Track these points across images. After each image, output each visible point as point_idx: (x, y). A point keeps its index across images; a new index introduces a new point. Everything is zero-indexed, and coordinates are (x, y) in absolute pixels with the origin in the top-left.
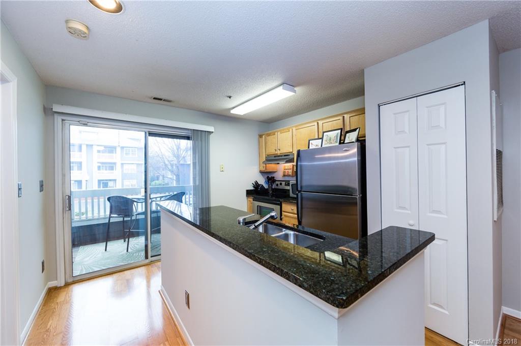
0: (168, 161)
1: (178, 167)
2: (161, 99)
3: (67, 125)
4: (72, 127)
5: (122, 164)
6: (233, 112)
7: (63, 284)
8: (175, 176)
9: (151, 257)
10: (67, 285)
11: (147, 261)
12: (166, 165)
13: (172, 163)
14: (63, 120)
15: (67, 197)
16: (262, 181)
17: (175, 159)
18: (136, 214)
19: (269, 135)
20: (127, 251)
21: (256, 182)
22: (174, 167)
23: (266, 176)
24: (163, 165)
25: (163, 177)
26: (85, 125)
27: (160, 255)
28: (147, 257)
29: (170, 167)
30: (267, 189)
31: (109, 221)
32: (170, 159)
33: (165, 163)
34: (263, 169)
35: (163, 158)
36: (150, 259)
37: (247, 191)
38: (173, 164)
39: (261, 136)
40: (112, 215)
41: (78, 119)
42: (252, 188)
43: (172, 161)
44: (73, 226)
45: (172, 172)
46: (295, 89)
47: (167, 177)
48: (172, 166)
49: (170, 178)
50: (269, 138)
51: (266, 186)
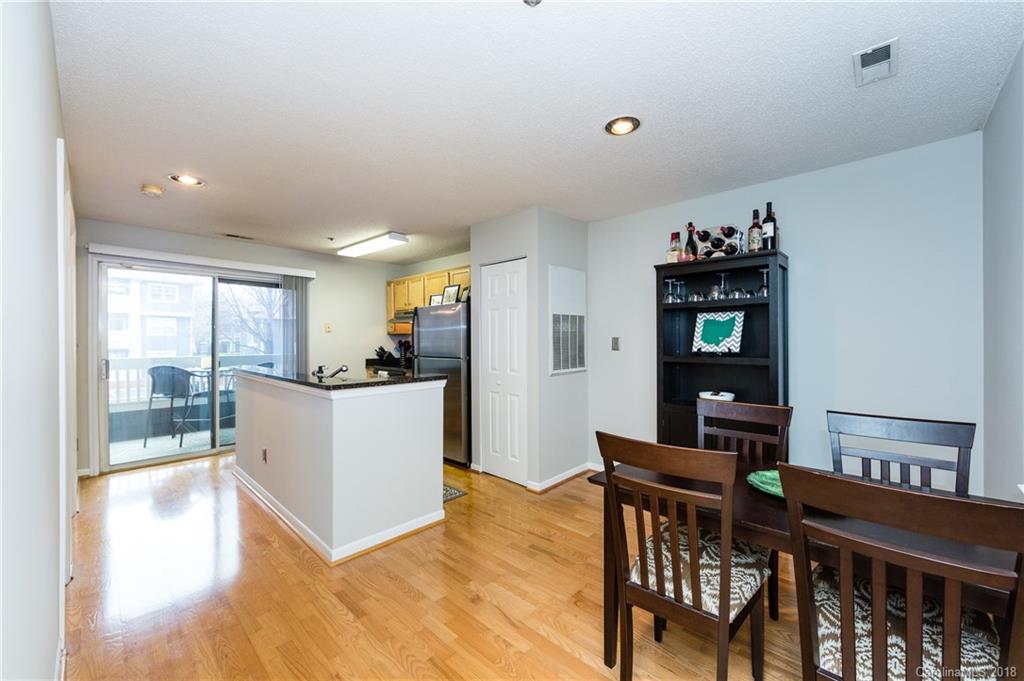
0: (249, 313)
1: (269, 325)
2: (237, 237)
3: (104, 267)
4: (109, 270)
5: (143, 318)
6: (340, 253)
7: (97, 474)
8: (262, 344)
9: (221, 446)
10: (102, 474)
11: (214, 451)
12: (243, 321)
13: (256, 316)
14: (99, 262)
15: (104, 362)
16: (391, 347)
17: (264, 308)
18: (195, 393)
19: (398, 283)
20: (181, 446)
21: (382, 349)
22: (262, 326)
23: (397, 341)
24: (236, 321)
25: (237, 345)
26: (130, 268)
27: (234, 444)
28: (213, 445)
29: (252, 325)
30: (398, 359)
31: (150, 406)
32: (253, 309)
33: (240, 316)
34: (391, 330)
35: (237, 306)
36: (218, 448)
37: (367, 361)
38: (259, 319)
39: (389, 284)
40: (155, 395)
41: (121, 261)
42: (376, 357)
43: (258, 313)
44: (111, 411)
45: (257, 335)
46: (407, 237)
47: (245, 346)
48: (257, 322)
49: (252, 348)
50: (400, 287)
51: (396, 355)
